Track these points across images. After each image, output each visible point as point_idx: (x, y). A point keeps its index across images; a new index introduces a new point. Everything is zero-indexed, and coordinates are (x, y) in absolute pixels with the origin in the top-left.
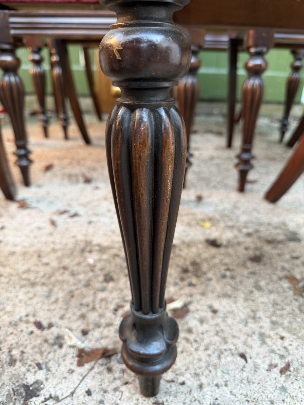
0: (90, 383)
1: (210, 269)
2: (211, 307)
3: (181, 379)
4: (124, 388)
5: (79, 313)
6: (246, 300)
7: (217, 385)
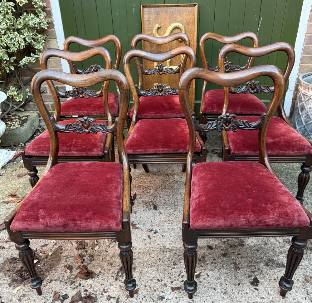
0: (176, 296)
1: (208, 260)
2: (207, 274)
3: (198, 295)
4: (184, 297)
5: (168, 276)
6: (218, 272)
7: (207, 296)
